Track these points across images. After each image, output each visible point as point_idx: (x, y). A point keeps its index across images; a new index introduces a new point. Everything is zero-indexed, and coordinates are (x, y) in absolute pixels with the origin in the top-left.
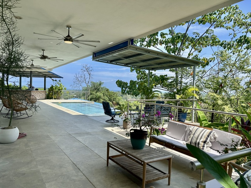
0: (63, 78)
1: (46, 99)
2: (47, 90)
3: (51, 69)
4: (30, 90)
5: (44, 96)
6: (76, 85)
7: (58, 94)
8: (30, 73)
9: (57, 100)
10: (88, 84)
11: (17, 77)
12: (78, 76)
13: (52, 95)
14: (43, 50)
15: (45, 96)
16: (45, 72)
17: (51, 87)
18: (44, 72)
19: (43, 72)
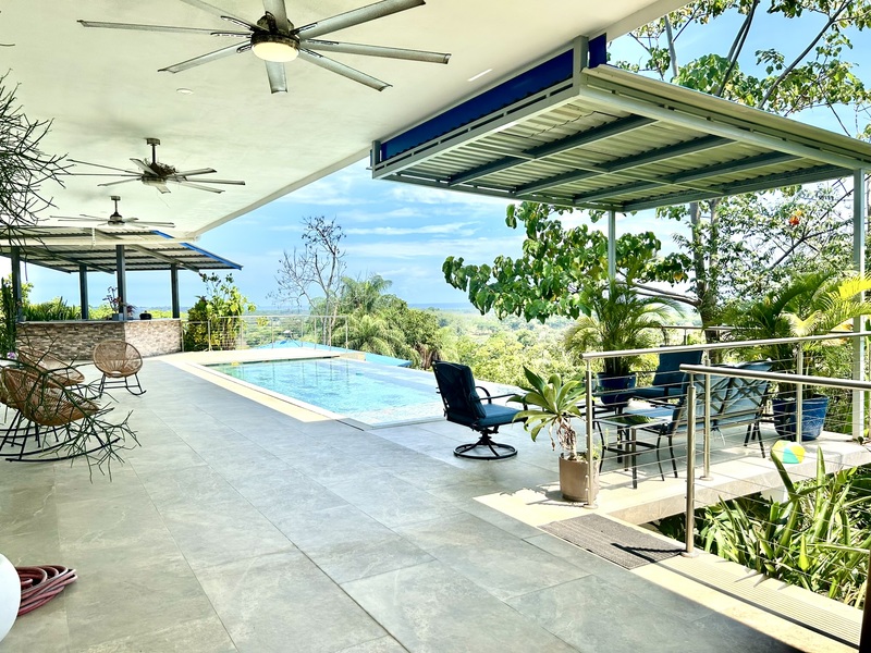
0: (240, 267)
1: (181, 351)
2: (184, 316)
3: (194, 236)
4: (121, 320)
5: (175, 340)
6: (289, 291)
7: (226, 330)
8: (114, 255)
9: (222, 352)
10: (329, 286)
11: (69, 272)
12: (291, 260)
13: (204, 335)
14: (153, 142)
15: (177, 339)
16: (174, 249)
17: (197, 305)
18: (169, 250)
19: (164, 250)
